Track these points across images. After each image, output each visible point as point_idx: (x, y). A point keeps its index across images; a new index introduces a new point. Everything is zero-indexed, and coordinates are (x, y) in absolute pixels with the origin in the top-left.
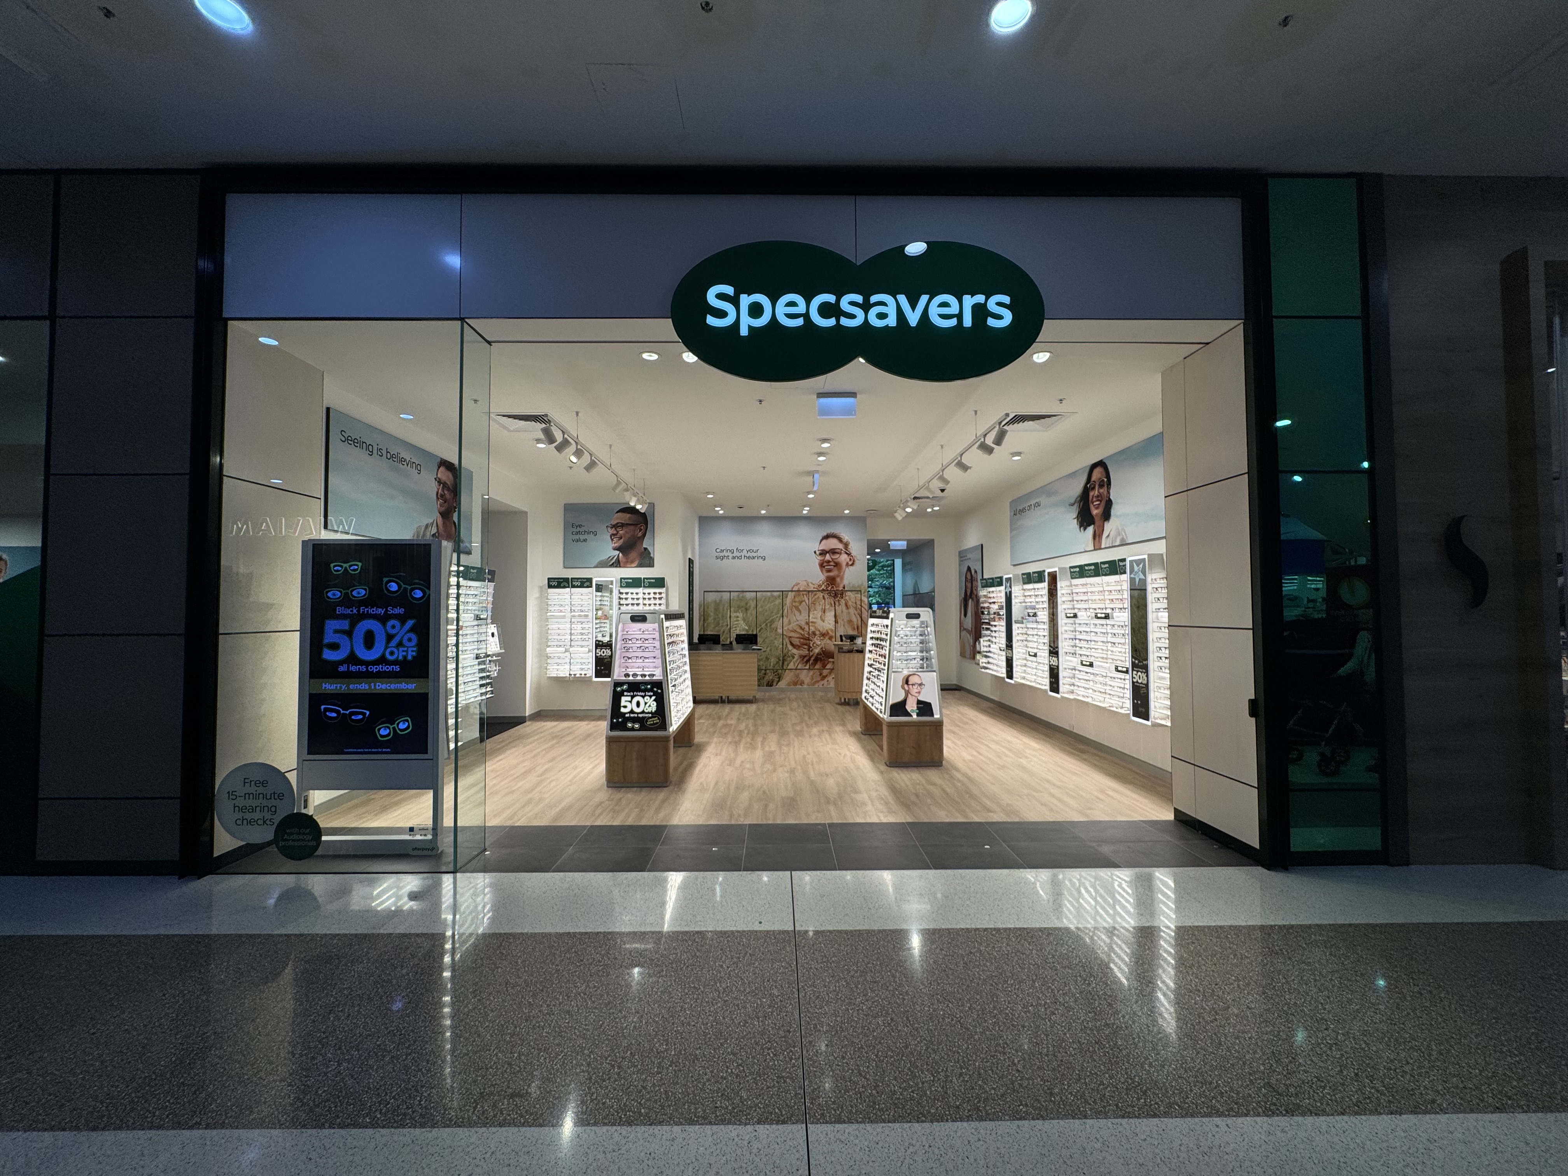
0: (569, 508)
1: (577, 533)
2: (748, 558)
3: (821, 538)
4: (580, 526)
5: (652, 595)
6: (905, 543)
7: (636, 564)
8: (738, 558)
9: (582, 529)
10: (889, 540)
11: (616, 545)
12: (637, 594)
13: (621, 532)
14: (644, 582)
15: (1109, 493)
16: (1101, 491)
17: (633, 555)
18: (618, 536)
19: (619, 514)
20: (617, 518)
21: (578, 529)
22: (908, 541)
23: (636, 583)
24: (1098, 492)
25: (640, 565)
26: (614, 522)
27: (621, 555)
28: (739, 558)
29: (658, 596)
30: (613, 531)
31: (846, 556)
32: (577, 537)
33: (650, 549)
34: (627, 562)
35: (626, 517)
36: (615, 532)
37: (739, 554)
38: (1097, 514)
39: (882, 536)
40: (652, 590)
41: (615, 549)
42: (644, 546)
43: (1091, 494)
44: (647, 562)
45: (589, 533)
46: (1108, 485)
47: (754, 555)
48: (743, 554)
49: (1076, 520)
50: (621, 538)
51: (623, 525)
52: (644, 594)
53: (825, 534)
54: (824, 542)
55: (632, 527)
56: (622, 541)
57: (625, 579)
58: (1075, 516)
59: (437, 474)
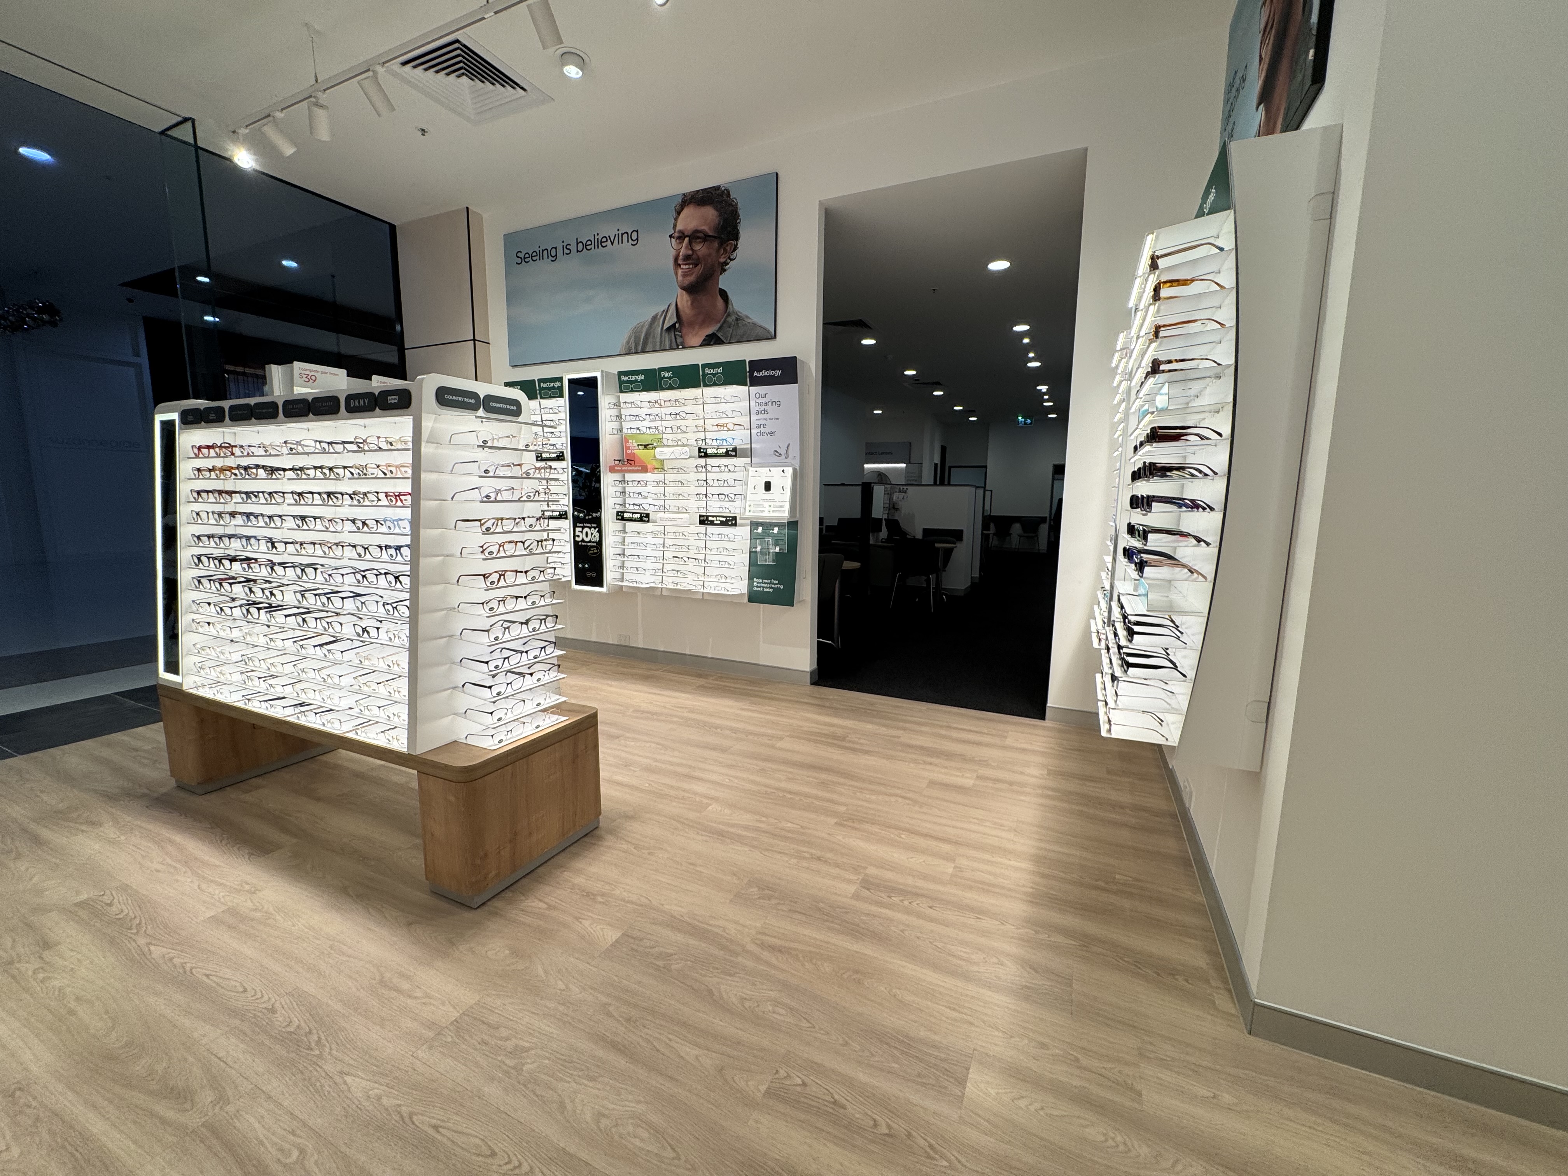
59: (675, 226)
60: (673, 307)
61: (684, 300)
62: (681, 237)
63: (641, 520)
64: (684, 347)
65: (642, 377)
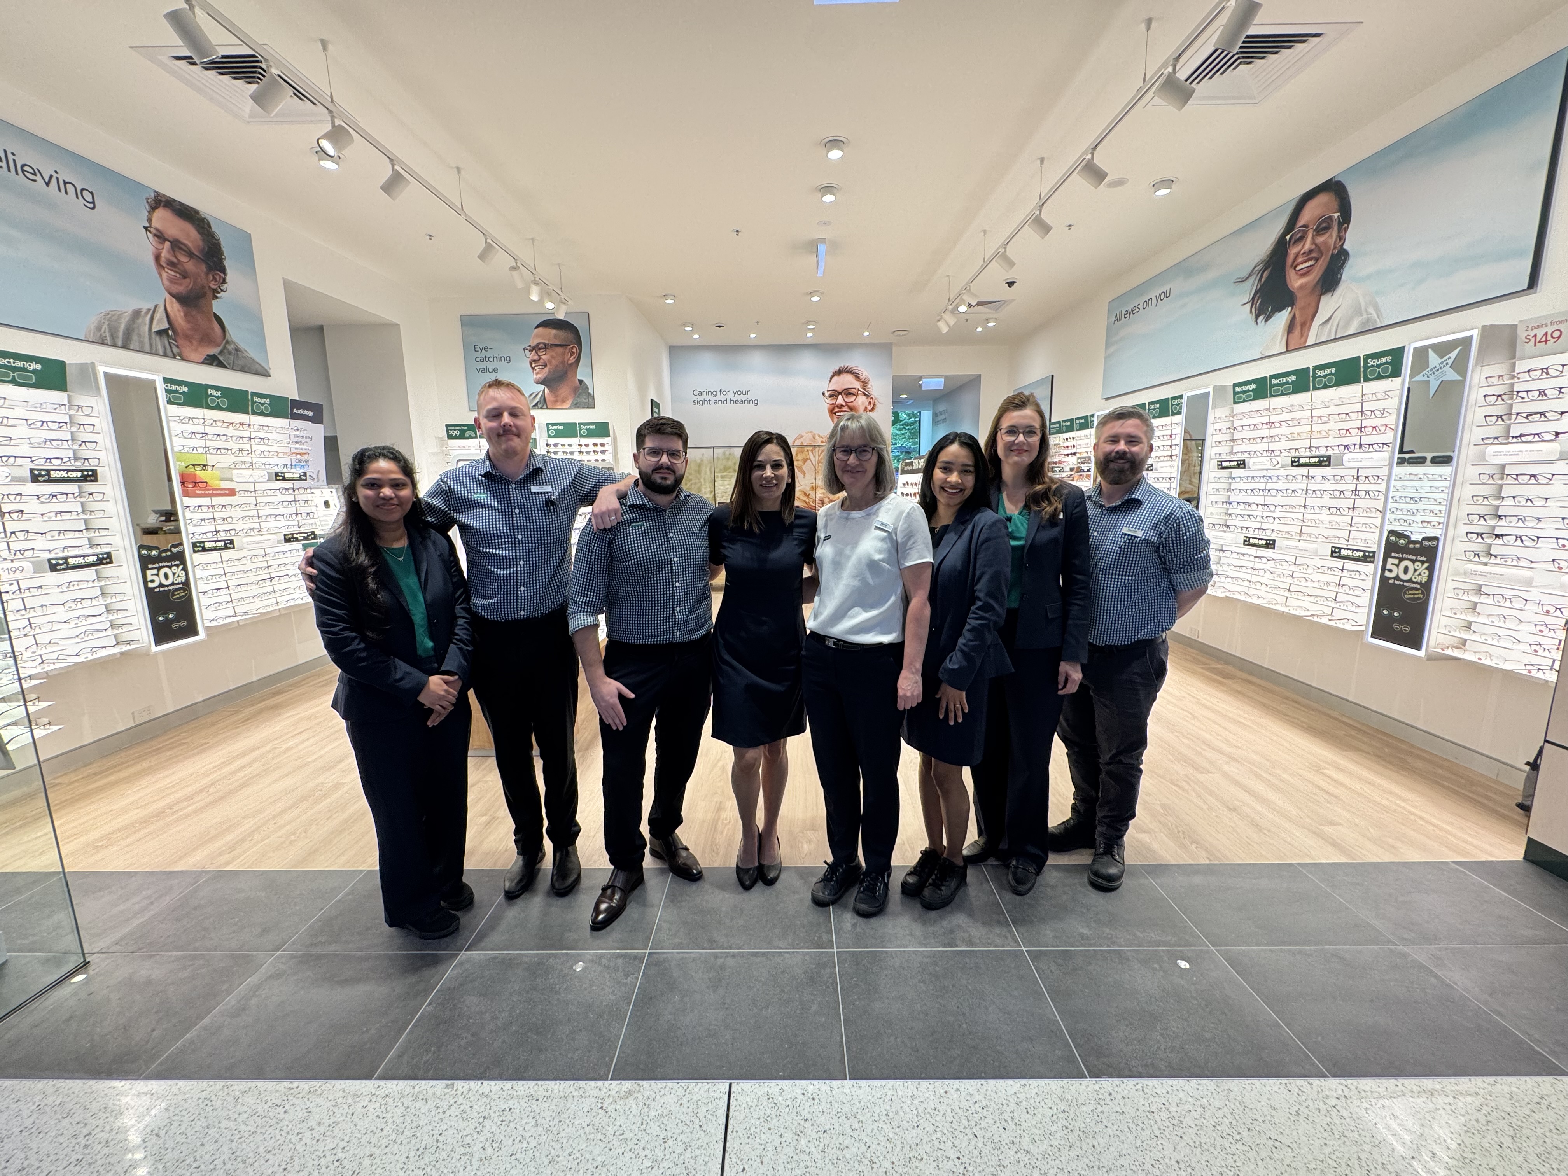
0: (469, 323)
1: (483, 359)
2: (735, 402)
3: (831, 374)
4: (485, 349)
5: (591, 448)
6: (943, 380)
7: (569, 404)
8: (723, 402)
9: (489, 354)
10: (920, 378)
11: (539, 376)
12: (570, 445)
13: (543, 357)
14: (580, 430)
15: (1341, 238)
16: (1320, 240)
17: (564, 390)
18: (541, 362)
19: (540, 329)
20: (537, 336)
21: (484, 353)
22: (946, 378)
23: (570, 430)
24: (1313, 242)
25: (576, 406)
26: (533, 343)
27: (547, 391)
28: (725, 402)
29: (599, 449)
30: (533, 356)
31: (864, 397)
32: (482, 365)
33: (588, 381)
34: (556, 401)
35: (551, 334)
36: (536, 357)
37: (722, 398)
38: (1302, 287)
39: (912, 372)
40: (591, 441)
41: (537, 383)
42: (579, 377)
43: (1293, 251)
44: (584, 400)
45: (499, 359)
46: (1340, 225)
47: (742, 397)
48: (729, 397)
49: (1248, 306)
50: (545, 366)
51: (546, 347)
52: (580, 445)
53: (837, 368)
54: (835, 378)
55: (560, 350)
56: (547, 369)
57: (553, 424)
58: (1247, 298)
59: (150, 220)
60: (161, 310)
61: (175, 308)
62: (160, 236)
63: (226, 547)
64: (182, 359)
65: (186, 389)
